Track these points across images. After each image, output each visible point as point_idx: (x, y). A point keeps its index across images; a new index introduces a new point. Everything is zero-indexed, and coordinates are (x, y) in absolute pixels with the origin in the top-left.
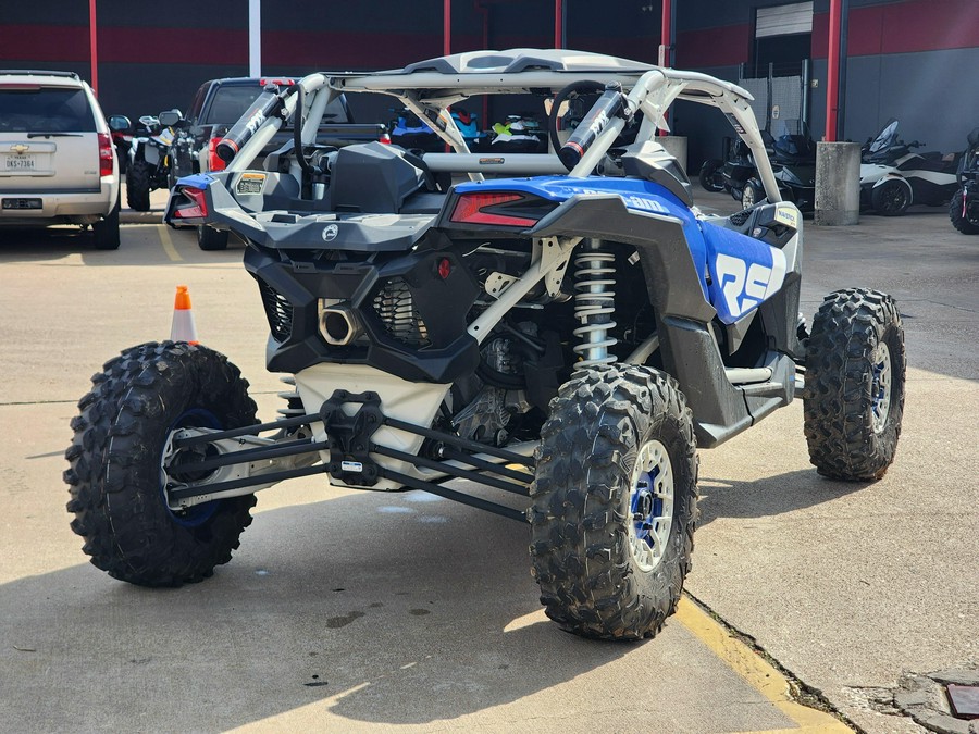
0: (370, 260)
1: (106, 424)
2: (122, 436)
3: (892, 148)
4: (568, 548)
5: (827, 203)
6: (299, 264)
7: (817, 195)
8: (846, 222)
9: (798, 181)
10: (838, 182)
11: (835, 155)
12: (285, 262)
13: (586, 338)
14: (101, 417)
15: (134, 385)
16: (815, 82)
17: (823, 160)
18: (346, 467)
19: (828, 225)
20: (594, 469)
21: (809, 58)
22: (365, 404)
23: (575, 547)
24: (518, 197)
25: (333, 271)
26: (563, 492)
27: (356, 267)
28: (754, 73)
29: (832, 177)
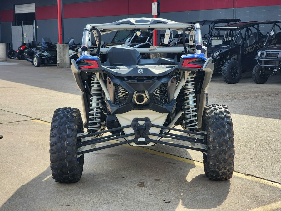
0: (156, 78)
1: (64, 134)
2: (70, 137)
3: (73, 46)
4: (223, 155)
5: (61, 61)
6: (131, 81)
7: (58, 59)
8: (67, 66)
9: (50, 55)
10: (64, 55)
11: (63, 48)
12: (126, 80)
13: (188, 99)
14: (62, 132)
15: (69, 121)
16: (38, 27)
17: (59, 49)
18: (139, 140)
19: (62, 67)
20: (228, 133)
21: (35, 20)
22: (146, 121)
23: (225, 155)
24: (197, 59)
25: (144, 82)
26: (221, 140)
27: (151, 81)
28: (16, 24)
29: (62, 54)
